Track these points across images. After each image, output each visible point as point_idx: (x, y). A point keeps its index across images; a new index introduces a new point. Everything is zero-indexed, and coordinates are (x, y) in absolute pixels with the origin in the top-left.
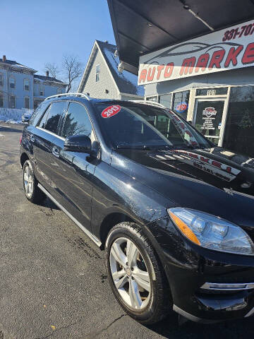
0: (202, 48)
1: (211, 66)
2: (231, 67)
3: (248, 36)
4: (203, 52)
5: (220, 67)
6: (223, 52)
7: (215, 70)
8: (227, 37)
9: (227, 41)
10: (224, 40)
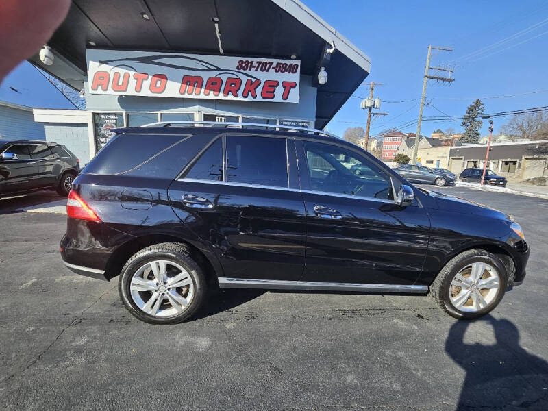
0: (210, 70)
1: (226, 93)
2: (250, 98)
3: (265, 72)
4: (214, 74)
5: (238, 96)
6: (239, 81)
7: (231, 97)
8: (242, 66)
9: (242, 71)
10: (238, 68)
